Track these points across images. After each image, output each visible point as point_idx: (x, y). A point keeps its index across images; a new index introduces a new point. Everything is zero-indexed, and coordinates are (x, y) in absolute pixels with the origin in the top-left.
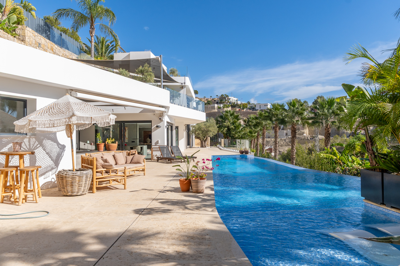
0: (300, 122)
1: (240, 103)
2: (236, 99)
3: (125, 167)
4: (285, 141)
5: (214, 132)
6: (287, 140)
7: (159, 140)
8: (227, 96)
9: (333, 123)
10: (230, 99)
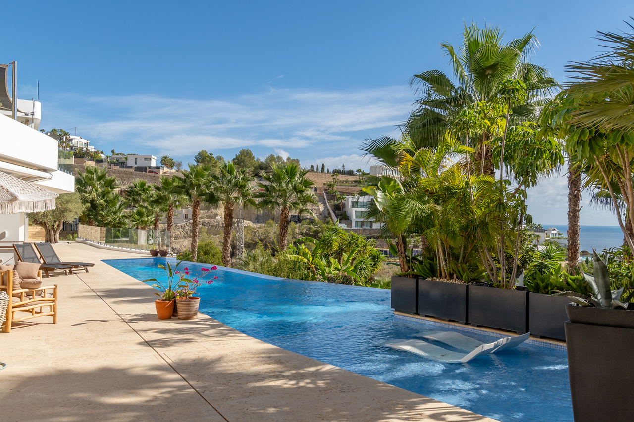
0: (241, 202)
1: (93, 150)
2: (85, 141)
3: (55, 285)
4: (184, 230)
5: (76, 213)
6: (187, 228)
7: (6, 232)
8: (66, 134)
9: (294, 205)
10: (71, 140)
